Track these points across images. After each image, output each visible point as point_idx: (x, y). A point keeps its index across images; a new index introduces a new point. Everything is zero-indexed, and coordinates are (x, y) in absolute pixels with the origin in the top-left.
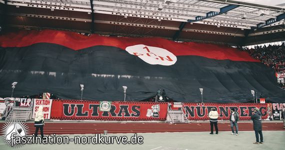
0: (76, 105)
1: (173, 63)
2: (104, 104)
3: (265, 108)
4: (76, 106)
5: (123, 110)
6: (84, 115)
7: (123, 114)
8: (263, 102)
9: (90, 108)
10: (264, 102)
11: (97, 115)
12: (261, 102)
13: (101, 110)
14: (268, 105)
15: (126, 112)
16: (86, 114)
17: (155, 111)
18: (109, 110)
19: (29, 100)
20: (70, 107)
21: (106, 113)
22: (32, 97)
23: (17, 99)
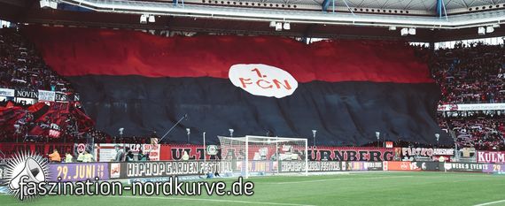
1: (290, 92)
2: (211, 148)
3: (391, 153)
8: (389, 146)
10: (391, 146)
12: (387, 146)
14: (396, 149)
17: (263, 154)
19: (138, 146)
22: (141, 143)
23: (127, 145)
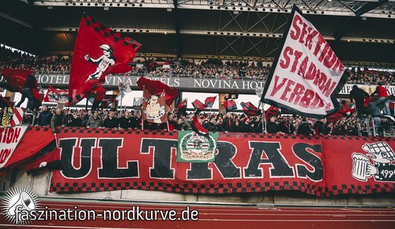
0: (97, 140)
2: (193, 139)
4: (96, 145)
5: (264, 155)
6: (125, 173)
7: (266, 168)
9: (145, 150)
11: (169, 174)
13: (184, 157)
15: (276, 159)
16: (132, 170)
18: (212, 157)
20: (77, 149)
21: (200, 168)
